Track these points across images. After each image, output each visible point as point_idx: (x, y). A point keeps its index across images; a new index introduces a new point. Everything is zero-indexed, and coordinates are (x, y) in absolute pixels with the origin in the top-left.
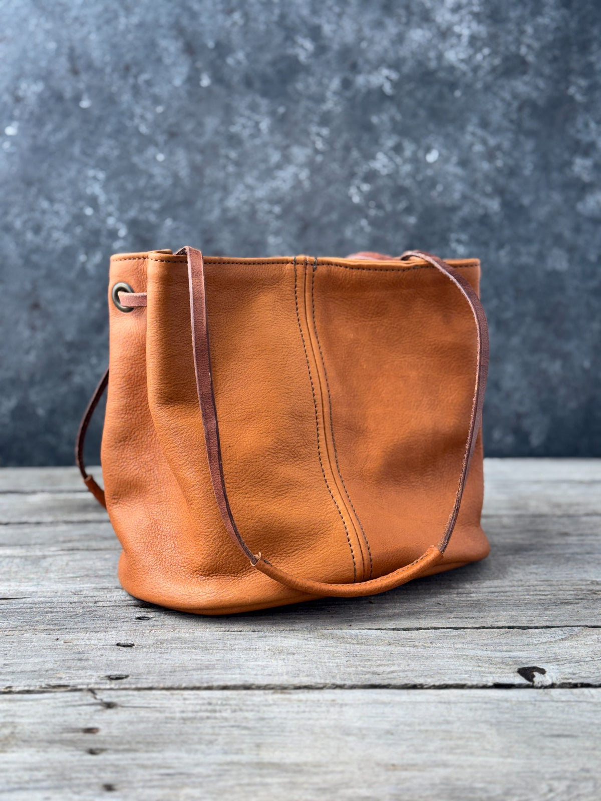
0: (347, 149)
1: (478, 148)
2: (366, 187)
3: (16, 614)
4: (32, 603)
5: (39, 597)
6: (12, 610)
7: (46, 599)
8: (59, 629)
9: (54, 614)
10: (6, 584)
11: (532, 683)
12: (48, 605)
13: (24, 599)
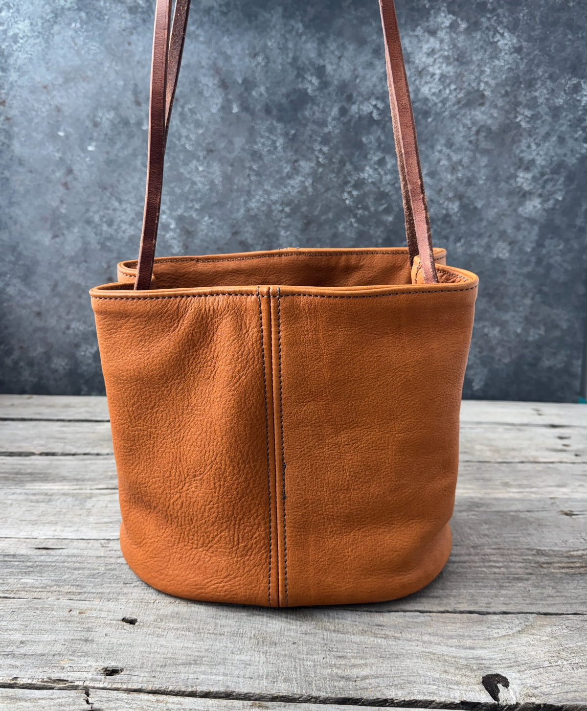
0: (342, 162)
1: (444, 163)
2: (355, 193)
3: (50, 568)
4: (66, 556)
5: (74, 549)
6: (49, 564)
7: (79, 551)
8: (80, 593)
9: (80, 572)
10: (53, 528)
11: (497, 702)
12: (79, 558)
13: (61, 550)
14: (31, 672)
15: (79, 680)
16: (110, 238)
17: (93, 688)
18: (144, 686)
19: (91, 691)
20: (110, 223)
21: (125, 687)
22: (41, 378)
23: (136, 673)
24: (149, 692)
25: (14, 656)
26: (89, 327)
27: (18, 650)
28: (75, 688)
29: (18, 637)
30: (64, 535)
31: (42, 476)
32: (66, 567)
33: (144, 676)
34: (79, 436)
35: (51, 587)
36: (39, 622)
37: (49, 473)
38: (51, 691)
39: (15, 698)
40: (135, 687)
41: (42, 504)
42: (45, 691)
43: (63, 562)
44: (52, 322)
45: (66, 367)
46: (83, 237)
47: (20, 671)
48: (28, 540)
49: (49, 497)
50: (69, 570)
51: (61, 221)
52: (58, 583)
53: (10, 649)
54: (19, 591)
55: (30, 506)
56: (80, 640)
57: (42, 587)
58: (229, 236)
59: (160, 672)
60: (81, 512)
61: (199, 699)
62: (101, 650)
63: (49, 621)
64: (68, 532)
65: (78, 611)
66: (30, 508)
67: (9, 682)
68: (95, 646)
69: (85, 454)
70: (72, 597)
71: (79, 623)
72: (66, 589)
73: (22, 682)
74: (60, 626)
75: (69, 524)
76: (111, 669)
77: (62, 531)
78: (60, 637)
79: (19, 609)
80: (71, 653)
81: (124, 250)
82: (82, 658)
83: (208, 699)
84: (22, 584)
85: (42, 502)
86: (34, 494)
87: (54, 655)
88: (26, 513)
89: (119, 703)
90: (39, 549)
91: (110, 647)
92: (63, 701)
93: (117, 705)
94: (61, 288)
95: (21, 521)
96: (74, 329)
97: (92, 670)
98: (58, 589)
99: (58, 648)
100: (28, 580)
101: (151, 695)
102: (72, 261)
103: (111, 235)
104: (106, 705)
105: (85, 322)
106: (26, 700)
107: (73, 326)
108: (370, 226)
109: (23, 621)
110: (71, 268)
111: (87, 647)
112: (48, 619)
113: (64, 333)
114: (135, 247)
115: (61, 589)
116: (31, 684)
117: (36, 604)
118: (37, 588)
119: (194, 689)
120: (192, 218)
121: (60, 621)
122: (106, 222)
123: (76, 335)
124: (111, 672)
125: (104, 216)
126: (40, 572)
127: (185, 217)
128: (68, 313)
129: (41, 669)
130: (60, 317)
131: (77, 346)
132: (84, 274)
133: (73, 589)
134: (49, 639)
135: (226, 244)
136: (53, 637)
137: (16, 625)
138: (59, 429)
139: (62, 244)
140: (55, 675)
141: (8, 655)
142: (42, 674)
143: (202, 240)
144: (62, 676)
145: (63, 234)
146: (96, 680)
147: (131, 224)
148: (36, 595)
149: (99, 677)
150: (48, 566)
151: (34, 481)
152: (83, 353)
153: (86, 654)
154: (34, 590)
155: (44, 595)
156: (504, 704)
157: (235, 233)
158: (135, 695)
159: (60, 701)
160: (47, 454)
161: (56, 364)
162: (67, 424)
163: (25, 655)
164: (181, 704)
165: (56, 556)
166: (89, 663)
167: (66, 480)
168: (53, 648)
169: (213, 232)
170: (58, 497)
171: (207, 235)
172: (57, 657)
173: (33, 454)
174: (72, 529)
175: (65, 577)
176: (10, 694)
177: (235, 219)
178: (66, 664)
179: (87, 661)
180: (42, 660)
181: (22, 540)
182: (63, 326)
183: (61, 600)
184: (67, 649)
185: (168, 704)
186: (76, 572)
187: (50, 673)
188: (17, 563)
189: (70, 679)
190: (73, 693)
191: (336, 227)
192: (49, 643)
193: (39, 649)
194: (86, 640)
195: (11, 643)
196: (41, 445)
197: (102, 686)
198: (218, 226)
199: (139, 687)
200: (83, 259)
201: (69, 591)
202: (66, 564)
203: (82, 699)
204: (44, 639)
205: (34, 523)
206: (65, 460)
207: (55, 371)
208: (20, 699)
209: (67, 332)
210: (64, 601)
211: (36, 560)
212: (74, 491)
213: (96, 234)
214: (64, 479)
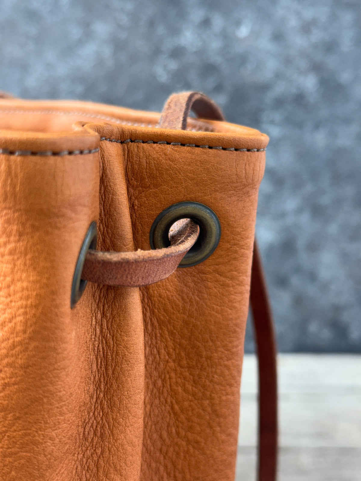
0: (152, 24)
1: (293, 22)
2: (173, 65)
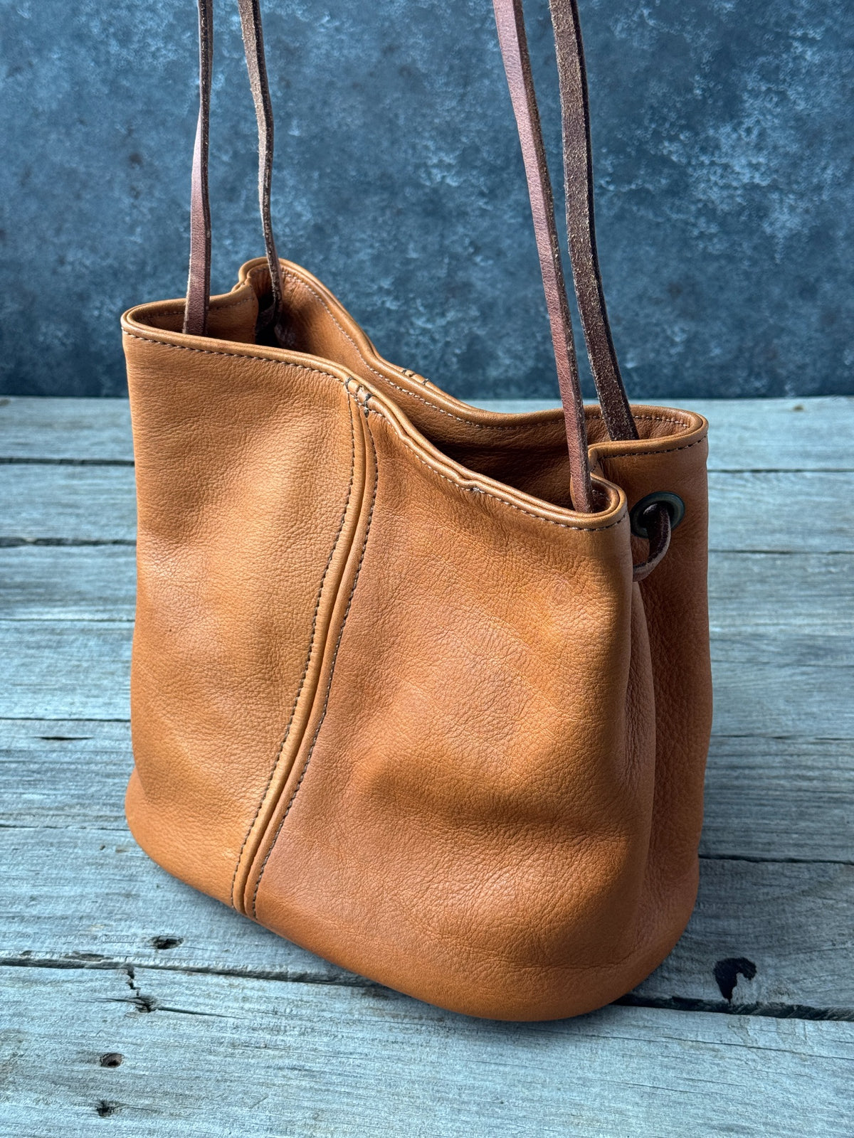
3: (68, 775)
4: (92, 752)
5: (105, 738)
6: (65, 766)
7: (113, 743)
8: (116, 818)
9: (116, 781)
10: (69, 699)
11: (726, 1001)
12: (113, 756)
13: (84, 742)
14: (49, 943)
15: (119, 955)
16: (127, 70)
17: (140, 966)
18: (213, 965)
19: (136, 971)
20: (125, 38)
21: (184, 965)
22: (20, 363)
23: (202, 946)
24: (219, 973)
25: (22, 919)
26: (103, 258)
27: (28, 910)
28: (114, 966)
29: (25, 889)
30: (88, 713)
31: (41, 590)
32: (93, 772)
33: (212, 950)
34: (102, 498)
35: (71, 807)
36: (56, 866)
37: (55, 585)
38: (80, 971)
39: (29, 981)
40: (199, 966)
41: (47, 652)
42: (71, 971)
43: (88, 763)
44: (28, 249)
45: (68, 342)
46: (71, 70)
47: (34, 942)
48: (29, 723)
49: (56, 637)
50: (97, 779)
51: (22, 36)
52: (83, 800)
53: (16, 909)
54: (21, 814)
55: (26, 656)
56: (119, 894)
57: (57, 809)
58: (376, 55)
59: (236, 944)
60: (113, 667)
61: (290, 984)
62: (150, 911)
63: (72, 863)
64: (94, 707)
65: (114, 848)
66: (27, 660)
67: (19, 957)
68: (140, 904)
69: (115, 542)
70: (105, 824)
71: (116, 867)
72: (94, 811)
73: (37, 958)
74: (88, 873)
75: (95, 692)
76: (165, 939)
77: (84, 705)
78: (88, 890)
79: (24, 844)
80: (105, 915)
81: (158, 94)
82: (123, 923)
83: (302, 984)
84: (26, 802)
85: (45, 647)
86: (32, 632)
87: (81, 918)
88: (22, 669)
89: (177, 989)
90: (48, 739)
91: (163, 907)
92: (97, 984)
93: (174, 991)
94: (38, 180)
95: (14, 685)
96: (72, 264)
97: (137, 940)
98: (82, 811)
99: (86, 907)
100: (34, 796)
101: (221, 977)
102: (54, 120)
103: (129, 62)
104: (159, 991)
105: (93, 250)
106: (44, 984)
107: (70, 258)
108: (683, 24)
109: (32, 865)
110: (53, 136)
111: (129, 907)
112: (69, 861)
113: (54, 272)
114: (180, 87)
115: (88, 811)
116: (50, 961)
117: (49, 836)
118: (50, 809)
119: (283, 970)
120: (295, 18)
121: (88, 864)
122: (115, 35)
123: (79, 277)
124: (165, 944)
125: (110, 24)
126: (53, 782)
127: (280, 17)
128: (58, 231)
129: (63, 940)
130: (43, 240)
131: (83, 297)
132: (81, 149)
133: (106, 811)
134: (72, 894)
135: (371, 74)
136: (77, 890)
137: (20, 871)
138: (63, 482)
139: (30, 86)
140: (84, 949)
141: (13, 918)
142: (65, 947)
143: (320, 68)
144: (94, 949)
145: (30, 65)
146: (143, 956)
147: (168, 38)
148: (48, 821)
149: (148, 951)
150: (64, 771)
151: (29, 601)
152: (96, 313)
153: (128, 917)
154: (45, 812)
155: (61, 821)
156: (738, 1003)
157: (389, 50)
158: (200, 977)
159: (93, 984)
160: (48, 542)
161: (45, 334)
162: (79, 469)
163: (39, 918)
164: (263, 990)
165: (76, 752)
166: (133, 930)
167: (83, 600)
168: (79, 907)
169: (341, 49)
170: (73, 637)
171: (328, 55)
172: (85, 922)
173: (23, 542)
174: (101, 700)
175: (93, 789)
176: (22, 975)
177: (385, 19)
178: (98, 931)
179: (130, 927)
180: (64, 926)
181: (19, 722)
182: (52, 258)
183: (88, 830)
184: (100, 909)
185: (245, 991)
186: (110, 781)
187: (77, 945)
188: (13, 766)
189: (105, 953)
190: (110, 974)
191: (608, 29)
192: (72, 899)
193: (60, 909)
194: (128, 896)
195: (16, 899)
196: (36, 523)
197: (152, 963)
198: (352, 35)
199: (206, 965)
200: (76, 115)
201: (101, 813)
202: (93, 767)
203: (124, 982)
204: (65, 894)
205: (35, 689)
206: (81, 555)
207: (47, 349)
208: (36, 982)
209: (60, 270)
210: (93, 832)
211: (44, 759)
212: (101, 625)
213: (97, 63)
214: (80, 598)
